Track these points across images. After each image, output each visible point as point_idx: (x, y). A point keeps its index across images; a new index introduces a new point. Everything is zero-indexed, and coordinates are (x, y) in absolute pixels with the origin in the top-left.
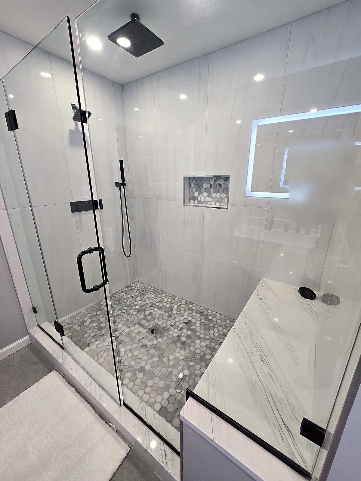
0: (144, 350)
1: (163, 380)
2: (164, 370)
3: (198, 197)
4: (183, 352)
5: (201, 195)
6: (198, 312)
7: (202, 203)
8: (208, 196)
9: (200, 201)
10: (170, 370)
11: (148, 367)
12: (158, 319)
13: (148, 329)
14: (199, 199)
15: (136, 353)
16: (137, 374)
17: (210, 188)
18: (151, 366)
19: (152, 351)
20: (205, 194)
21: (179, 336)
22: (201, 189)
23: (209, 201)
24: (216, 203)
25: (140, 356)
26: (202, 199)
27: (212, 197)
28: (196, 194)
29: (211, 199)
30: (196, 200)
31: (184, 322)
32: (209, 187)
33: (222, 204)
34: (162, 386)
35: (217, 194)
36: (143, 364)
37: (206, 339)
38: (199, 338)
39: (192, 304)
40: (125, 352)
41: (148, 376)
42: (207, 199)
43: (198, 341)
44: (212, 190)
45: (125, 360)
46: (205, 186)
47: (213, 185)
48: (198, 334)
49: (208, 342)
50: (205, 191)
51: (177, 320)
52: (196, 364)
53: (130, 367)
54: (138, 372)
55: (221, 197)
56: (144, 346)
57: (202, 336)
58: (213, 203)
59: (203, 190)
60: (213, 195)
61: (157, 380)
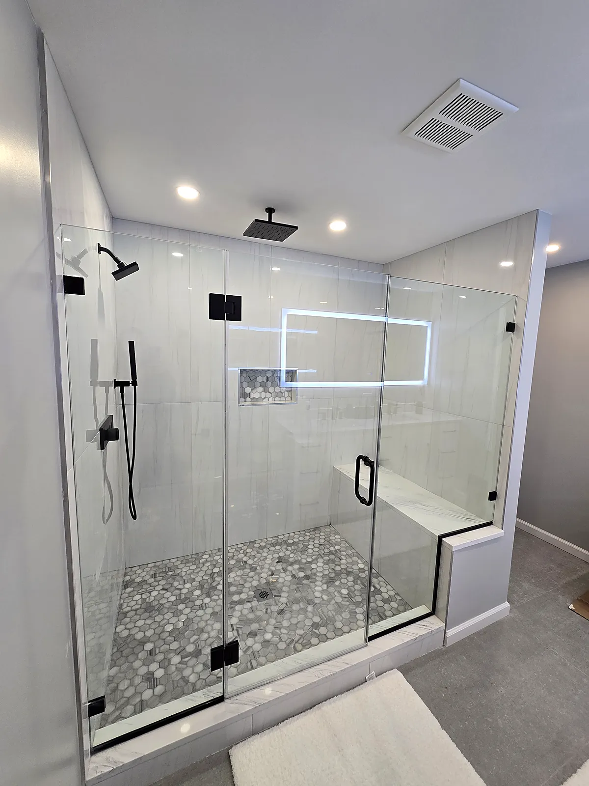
0: (288, 615)
1: (342, 612)
2: (330, 607)
3: (251, 393)
4: (318, 583)
5: (254, 391)
6: (274, 545)
7: (257, 400)
8: (265, 391)
9: (254, 398)
10: (333, 602)
11: (317, 619)
12: (246, 581)
13: (255, 599)
14: (252, 396)
15: (285, 623)
16: (318, 633)
17: (267, 381)
18: (317, 615)
19: (295, 607)
20: (260, 389)
21: (294, 576)
22: (254, 383)
23: (266, 397)
24: (274, 398)
25: (294, 621)
26: (257, 396)
27: (269, 392)
28: (248, 390)
29: (268, 395)
30: (248, 398)
31: (277, 562)
32: (265, 380)
33: (283, 398)
34: (348, 616)
35: (276, 388)
36: (308, 623)
37: (316, 559)
38: (311, 563)
39: (254, 542)
40: (274, 634)
41: (329, 624)
42: (263, 395)
43: (313, 566)
44: (269, 383)
45: (289, 638)
46: (260, 379)
47: (270, 378)
48: (304, 561)
49: (320, 560)
50: (260, 386)
51: (267, 566)
52: (340, 580)
53: (303, 636)
54: (317, 631)
55: (280, 392)
56: (281, 612)
57: (310, 560)
58: (271, 399)
59: (258, 384)
60: (271, 389)
61: (339, 618)
